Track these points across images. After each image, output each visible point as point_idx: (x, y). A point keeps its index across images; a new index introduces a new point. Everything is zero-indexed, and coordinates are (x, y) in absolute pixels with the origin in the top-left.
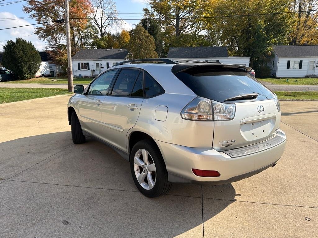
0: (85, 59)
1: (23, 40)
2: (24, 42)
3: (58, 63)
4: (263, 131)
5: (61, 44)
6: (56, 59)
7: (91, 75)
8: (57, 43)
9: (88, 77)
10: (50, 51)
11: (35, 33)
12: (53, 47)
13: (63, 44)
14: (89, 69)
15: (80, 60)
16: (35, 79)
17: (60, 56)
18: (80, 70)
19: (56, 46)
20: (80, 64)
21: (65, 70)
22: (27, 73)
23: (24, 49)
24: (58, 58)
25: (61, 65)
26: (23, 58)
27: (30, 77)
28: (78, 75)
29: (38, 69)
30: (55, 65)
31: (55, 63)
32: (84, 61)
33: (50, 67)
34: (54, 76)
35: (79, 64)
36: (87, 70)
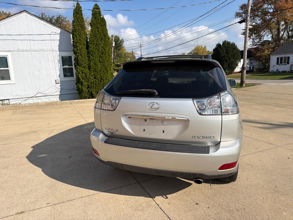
0: (285, 53)
1: (228, 42)
2: (229, 43)
3: (259, 59)
4: (164, 131)
5: (265, 41)
6: (257, 55)
7: (290, 69)
8: (261, 41)
9: (286, 71)
10: (254, 48)
11: (242, 34)
12: (257, 45)
13: (268, 40)
14: (288, 63)
15: (280, 54)
16: (233, 74)
17: (261, 52)
18: (278, 65)
19: (260, 43)
20: (280, 58)
21: (265, 66)
22: (227, 70)
23: (227, 49)
24: (259, 55)
25: (262, 61)
26: (225, 57)
27: (229, 73)
28: (275, 71)
29: (237, 65)
30: (256, 61)
31: (255, 60)
32: (283, 56)
33: (251, 63)
34: (253, 72)
35: (278, 58)
36: (286, 65)
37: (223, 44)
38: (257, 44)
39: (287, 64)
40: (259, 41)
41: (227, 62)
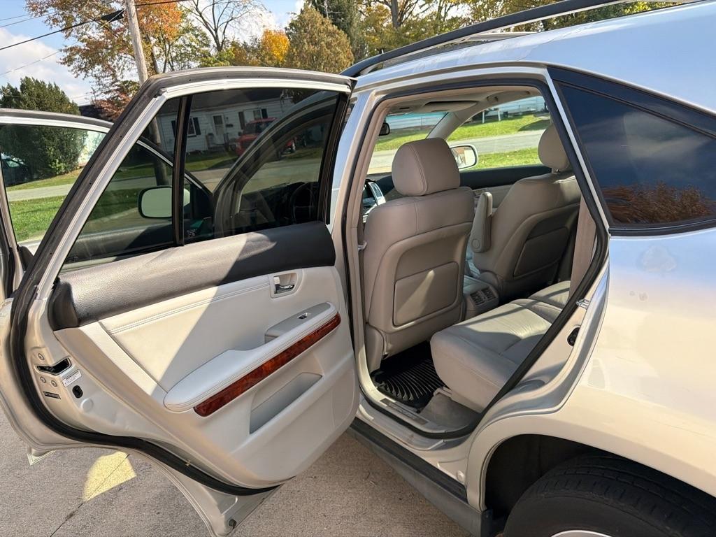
1: (37, 82)
5: (126, 82)
7: (206, 146)
8: (117, 81)
9: (200, 152)
10: (104, 101)
11: (62, 61)
12: (110, 91)
13: (131, 81)
14: (199, 133)
19: (116, 88)
22: (58, 161)
29: (82, 146)
36: (195, 136)
37: (22, 87)
38: (111, 88)
39: (197, 134)
40: (113, 83)
41: (54, 139)
